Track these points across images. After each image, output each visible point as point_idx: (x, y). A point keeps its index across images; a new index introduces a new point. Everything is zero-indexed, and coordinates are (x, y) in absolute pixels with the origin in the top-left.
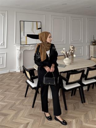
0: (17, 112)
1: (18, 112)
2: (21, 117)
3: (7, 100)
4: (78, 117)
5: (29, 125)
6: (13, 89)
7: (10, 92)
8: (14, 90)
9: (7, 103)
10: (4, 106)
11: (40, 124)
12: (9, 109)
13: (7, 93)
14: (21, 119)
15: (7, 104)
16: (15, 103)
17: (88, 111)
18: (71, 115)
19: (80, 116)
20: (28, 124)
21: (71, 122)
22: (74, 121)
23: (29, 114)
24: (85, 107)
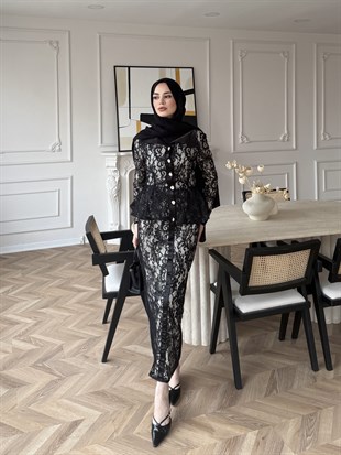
0: (56, 378)
1: (61, 379)
2: (62, 397)
3: (41, 334)
4: (274, 426)
5: (79, 427)
6: (74, 300)
7: (59, 308)
8: (78, 303)
9: (36, 345)
10: (23, 353)
11: (116, 431)
12: (35, 366)
13: (50, 311)
14: (59, 405)
15: (35, 347)
16: (61, 349)
17: (321, 405)
18: (248, 411)
19: (284, 420)
20: (76, 424)
21: (236, 438)
22: (251, 437)
23: (92, 391)
24: (316, 388)
